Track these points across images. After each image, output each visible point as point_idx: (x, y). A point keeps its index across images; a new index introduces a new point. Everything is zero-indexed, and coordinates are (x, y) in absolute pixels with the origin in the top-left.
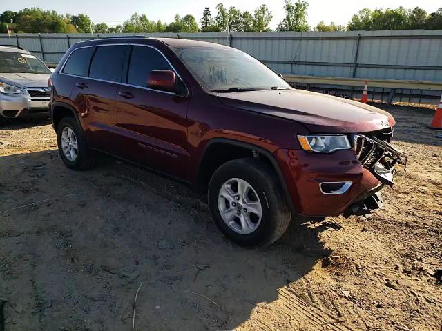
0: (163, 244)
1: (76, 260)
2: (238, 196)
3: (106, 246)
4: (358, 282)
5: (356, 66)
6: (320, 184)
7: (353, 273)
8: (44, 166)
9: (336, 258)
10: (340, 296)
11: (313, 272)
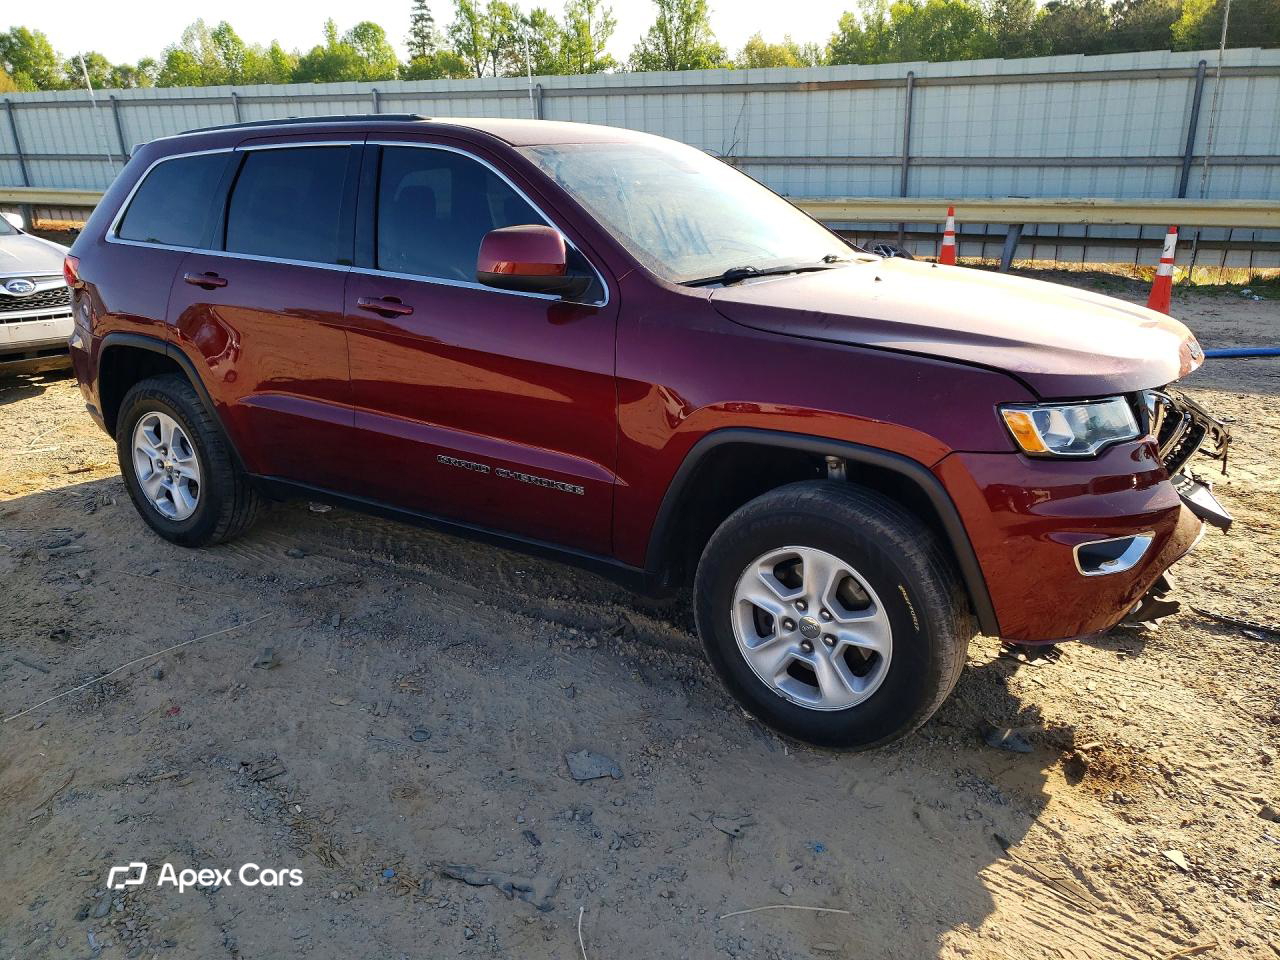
0: (583, 764)
1: (335, 855)
2: (805, 601)
3: (409, 792)
4: (1187, 817)
5: (908, 162)
6: (1075, 550)
7: (1159, 790)
8: (82, 540)
9: (1096, 749)
10: (1165, 868)
11: (1053, 803)
